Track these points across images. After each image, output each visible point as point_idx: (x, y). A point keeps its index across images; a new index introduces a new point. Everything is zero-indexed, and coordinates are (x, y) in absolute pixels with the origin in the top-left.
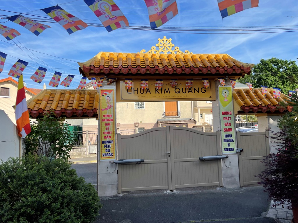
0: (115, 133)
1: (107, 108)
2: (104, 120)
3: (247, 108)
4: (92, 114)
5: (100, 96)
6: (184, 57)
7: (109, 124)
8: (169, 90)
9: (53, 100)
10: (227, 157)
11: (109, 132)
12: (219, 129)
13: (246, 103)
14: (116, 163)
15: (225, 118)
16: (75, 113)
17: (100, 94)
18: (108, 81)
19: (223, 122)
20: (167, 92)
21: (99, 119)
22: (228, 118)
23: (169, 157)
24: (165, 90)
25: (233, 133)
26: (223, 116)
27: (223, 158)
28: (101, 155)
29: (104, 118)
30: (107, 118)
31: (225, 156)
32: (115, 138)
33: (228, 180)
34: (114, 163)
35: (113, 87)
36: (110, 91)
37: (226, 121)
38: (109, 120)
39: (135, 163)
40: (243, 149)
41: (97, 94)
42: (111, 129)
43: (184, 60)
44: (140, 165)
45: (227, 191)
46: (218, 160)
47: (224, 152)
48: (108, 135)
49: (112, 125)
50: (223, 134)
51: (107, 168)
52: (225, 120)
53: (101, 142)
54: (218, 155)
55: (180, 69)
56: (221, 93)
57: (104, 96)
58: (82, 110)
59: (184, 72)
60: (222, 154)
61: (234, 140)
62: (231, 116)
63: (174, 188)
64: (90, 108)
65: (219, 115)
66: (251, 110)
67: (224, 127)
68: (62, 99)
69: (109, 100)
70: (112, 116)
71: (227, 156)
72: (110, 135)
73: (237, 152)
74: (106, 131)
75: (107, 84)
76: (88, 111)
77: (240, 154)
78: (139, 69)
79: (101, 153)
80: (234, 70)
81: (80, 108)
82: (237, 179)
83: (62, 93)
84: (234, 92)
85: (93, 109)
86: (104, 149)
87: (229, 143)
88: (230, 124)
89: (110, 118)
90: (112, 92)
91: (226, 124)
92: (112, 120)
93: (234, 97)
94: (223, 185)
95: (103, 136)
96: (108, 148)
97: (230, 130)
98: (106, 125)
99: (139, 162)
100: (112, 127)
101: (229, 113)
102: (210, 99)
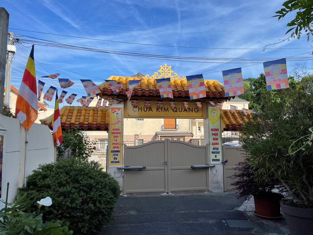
0: (122, 144)
1: (116, 123)
2: (113, 133)
3: (230, 126)
4: (105, 128)
5: (111, 112)
6: (181, 82)
7: (117, 137)
8: (168, 109)
9: (72, 116)
10: (214, 167)
11: (117, 143)
12: (208, 143)
13: (230, 122)
14: (122, 169)
15: (213, 134)
16: (91, 127)
17: (110, 111)
18: (118, 100)
19: (212, 137)
20: (166, 111)
21: (109, 132)
22: (216, 134)
23: (166, 165)
24: (165, 109)
25: (219, 146)
26: (212, 132)
27: (211, 167)
28: (110, 162)
29: (113, 131)
30: (116, 131)
31: (212, 165)
32: (122, 148)
33: (215, 185)
34: (121, 169)
35: (121, 106)
36: (119, 109)
37: (214, 137)
38: (118, 133)
39: (138, 169)
40: (227, 160)
41: (108, 111)
42: (119, 141)
43: (181, 84)
44: (143, 171)
45: (213, 194)
46: (206, 169)
47: (212, 162)
48: (117, 146)
49: (119, 137)
50: (212, 147)
51: (115, 173)
52: (213, 135)
53: (110, 152)
54: (206, 165)
55: (178, 93)
56: (210, 113)
57: (114, 113)
58: (96, 124)
59: (180, 95)
60: (210, 164)
61: (220, 152)
62: (219, 132)
63: (169, 191)
64: (102, 123)
65: (208, 131)
66: (234, 128)
67: (212, 141)
68: (79, 114)
69: (118, 116)
70: (120, 130)
71: (214, 165)
72: (118, 146)
73: (223, 163)
74: (115, 142)
75: (117, 103)
76: (101, 126)
77: (225, 164)
78: (144, 92)
79: (109, 160)
80: (221, 95)
81: (95, 123)
82: (222, 185)
83: (79, 110)
84: (222, 112)
85: (105, 124)
86: (112, 157)
87: (216, 154)
88: (217, 139)
89: (119, 131)
90: (121, 110)
91: (214, 139)
92: (119, 133)
93: (221, 117)
94: (210, 189)
95: (112, 146)
96: (115, 157)
97: (217, 144)
98: (115, 137)
99: (141, 168)
100: (119, 139)
101: (217, 130)
102: (202, 117)
